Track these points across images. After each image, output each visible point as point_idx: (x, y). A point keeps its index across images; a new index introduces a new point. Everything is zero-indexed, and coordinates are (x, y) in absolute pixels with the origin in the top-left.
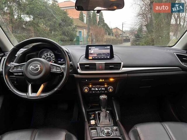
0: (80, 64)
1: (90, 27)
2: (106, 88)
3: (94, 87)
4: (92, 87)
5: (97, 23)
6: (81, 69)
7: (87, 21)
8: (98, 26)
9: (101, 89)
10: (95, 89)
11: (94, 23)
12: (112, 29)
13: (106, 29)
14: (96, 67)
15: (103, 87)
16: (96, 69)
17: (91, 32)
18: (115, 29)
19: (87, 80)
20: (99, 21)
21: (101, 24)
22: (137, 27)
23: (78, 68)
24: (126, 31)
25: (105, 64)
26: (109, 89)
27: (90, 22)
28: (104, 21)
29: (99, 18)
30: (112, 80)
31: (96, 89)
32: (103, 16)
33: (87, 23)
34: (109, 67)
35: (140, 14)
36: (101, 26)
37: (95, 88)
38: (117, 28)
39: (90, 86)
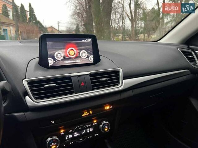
0: (29, 83)
1: (19, 25)
2: (96, 128)
3: (71, 131)
4: (67, 133)
5: (28, 20)
6: (34, 95)
7: (13, 17)
8: (29, 23)
9: (86, 131)
10: (73, 135)
11: (24, 20)
12: (46, 28)
13: (40, 28)
14: (72, 85)
15: (89, 127)
16: (72, 89)
17: (20, 30)
18: (50, 28)
19: (53, 122)
20: (30, 18)
21: (33, 22)
22: (74, 27)
23: (26, 94)
24: (62, 31)
25: (91, 75)
26: (103, 128)
27: (18, 18)
28: (36, 18)
29: (29, 14)
30: (107, 108)
31: (76, 134)
32: (34, 13)
33: (15, 20)
34: (100, 81)
35: (76, 14)
36: (33, 23)
37: (72, 133)
38: (52, 27)
39: (62, 131)
